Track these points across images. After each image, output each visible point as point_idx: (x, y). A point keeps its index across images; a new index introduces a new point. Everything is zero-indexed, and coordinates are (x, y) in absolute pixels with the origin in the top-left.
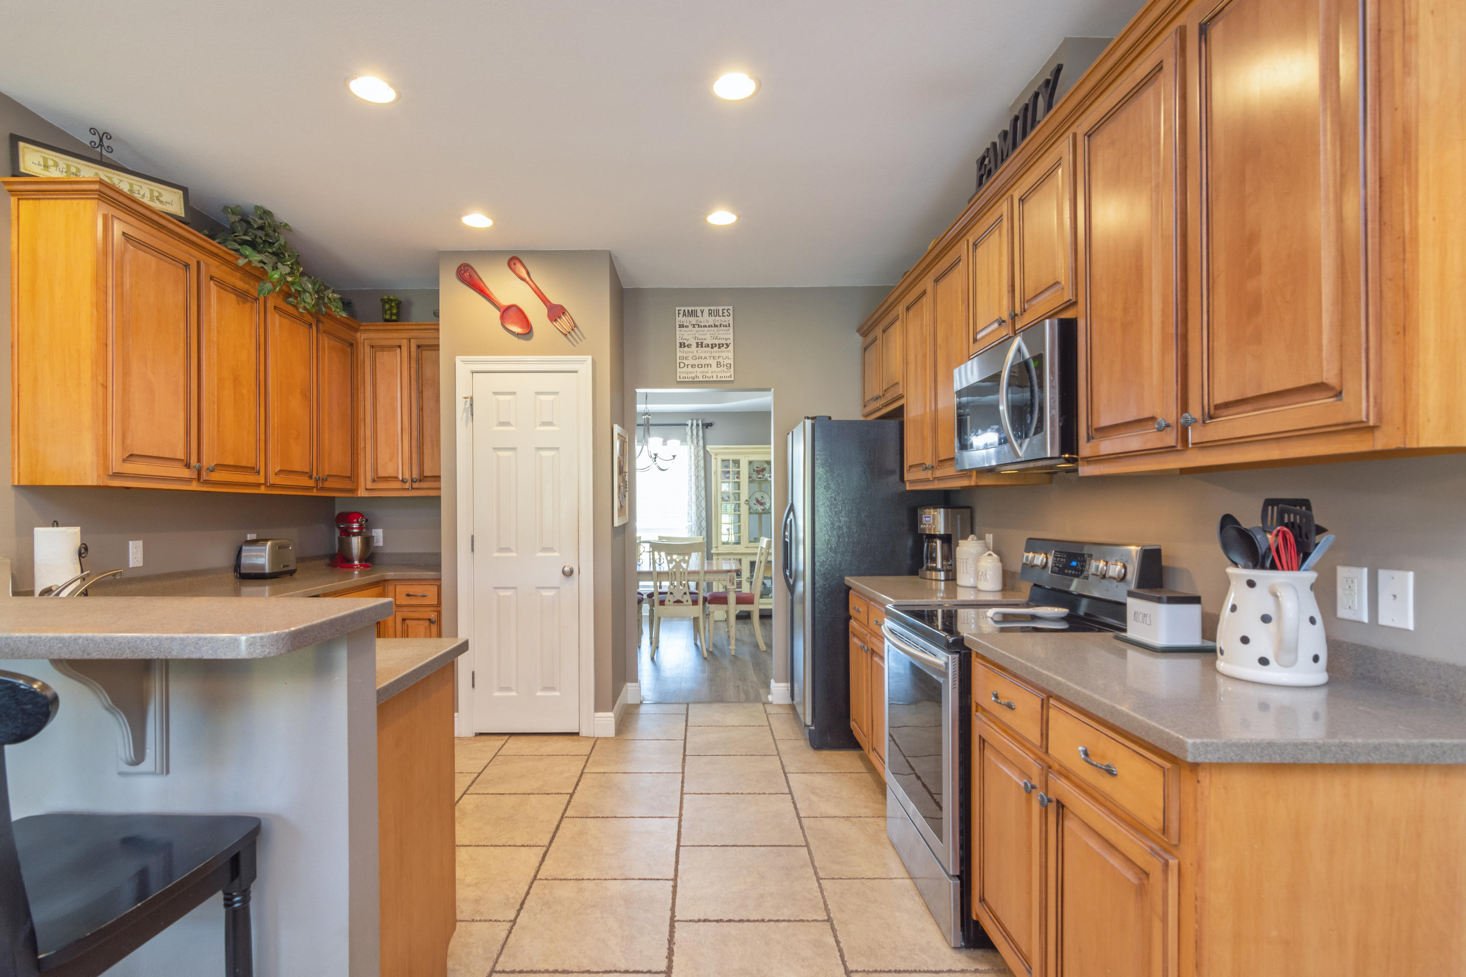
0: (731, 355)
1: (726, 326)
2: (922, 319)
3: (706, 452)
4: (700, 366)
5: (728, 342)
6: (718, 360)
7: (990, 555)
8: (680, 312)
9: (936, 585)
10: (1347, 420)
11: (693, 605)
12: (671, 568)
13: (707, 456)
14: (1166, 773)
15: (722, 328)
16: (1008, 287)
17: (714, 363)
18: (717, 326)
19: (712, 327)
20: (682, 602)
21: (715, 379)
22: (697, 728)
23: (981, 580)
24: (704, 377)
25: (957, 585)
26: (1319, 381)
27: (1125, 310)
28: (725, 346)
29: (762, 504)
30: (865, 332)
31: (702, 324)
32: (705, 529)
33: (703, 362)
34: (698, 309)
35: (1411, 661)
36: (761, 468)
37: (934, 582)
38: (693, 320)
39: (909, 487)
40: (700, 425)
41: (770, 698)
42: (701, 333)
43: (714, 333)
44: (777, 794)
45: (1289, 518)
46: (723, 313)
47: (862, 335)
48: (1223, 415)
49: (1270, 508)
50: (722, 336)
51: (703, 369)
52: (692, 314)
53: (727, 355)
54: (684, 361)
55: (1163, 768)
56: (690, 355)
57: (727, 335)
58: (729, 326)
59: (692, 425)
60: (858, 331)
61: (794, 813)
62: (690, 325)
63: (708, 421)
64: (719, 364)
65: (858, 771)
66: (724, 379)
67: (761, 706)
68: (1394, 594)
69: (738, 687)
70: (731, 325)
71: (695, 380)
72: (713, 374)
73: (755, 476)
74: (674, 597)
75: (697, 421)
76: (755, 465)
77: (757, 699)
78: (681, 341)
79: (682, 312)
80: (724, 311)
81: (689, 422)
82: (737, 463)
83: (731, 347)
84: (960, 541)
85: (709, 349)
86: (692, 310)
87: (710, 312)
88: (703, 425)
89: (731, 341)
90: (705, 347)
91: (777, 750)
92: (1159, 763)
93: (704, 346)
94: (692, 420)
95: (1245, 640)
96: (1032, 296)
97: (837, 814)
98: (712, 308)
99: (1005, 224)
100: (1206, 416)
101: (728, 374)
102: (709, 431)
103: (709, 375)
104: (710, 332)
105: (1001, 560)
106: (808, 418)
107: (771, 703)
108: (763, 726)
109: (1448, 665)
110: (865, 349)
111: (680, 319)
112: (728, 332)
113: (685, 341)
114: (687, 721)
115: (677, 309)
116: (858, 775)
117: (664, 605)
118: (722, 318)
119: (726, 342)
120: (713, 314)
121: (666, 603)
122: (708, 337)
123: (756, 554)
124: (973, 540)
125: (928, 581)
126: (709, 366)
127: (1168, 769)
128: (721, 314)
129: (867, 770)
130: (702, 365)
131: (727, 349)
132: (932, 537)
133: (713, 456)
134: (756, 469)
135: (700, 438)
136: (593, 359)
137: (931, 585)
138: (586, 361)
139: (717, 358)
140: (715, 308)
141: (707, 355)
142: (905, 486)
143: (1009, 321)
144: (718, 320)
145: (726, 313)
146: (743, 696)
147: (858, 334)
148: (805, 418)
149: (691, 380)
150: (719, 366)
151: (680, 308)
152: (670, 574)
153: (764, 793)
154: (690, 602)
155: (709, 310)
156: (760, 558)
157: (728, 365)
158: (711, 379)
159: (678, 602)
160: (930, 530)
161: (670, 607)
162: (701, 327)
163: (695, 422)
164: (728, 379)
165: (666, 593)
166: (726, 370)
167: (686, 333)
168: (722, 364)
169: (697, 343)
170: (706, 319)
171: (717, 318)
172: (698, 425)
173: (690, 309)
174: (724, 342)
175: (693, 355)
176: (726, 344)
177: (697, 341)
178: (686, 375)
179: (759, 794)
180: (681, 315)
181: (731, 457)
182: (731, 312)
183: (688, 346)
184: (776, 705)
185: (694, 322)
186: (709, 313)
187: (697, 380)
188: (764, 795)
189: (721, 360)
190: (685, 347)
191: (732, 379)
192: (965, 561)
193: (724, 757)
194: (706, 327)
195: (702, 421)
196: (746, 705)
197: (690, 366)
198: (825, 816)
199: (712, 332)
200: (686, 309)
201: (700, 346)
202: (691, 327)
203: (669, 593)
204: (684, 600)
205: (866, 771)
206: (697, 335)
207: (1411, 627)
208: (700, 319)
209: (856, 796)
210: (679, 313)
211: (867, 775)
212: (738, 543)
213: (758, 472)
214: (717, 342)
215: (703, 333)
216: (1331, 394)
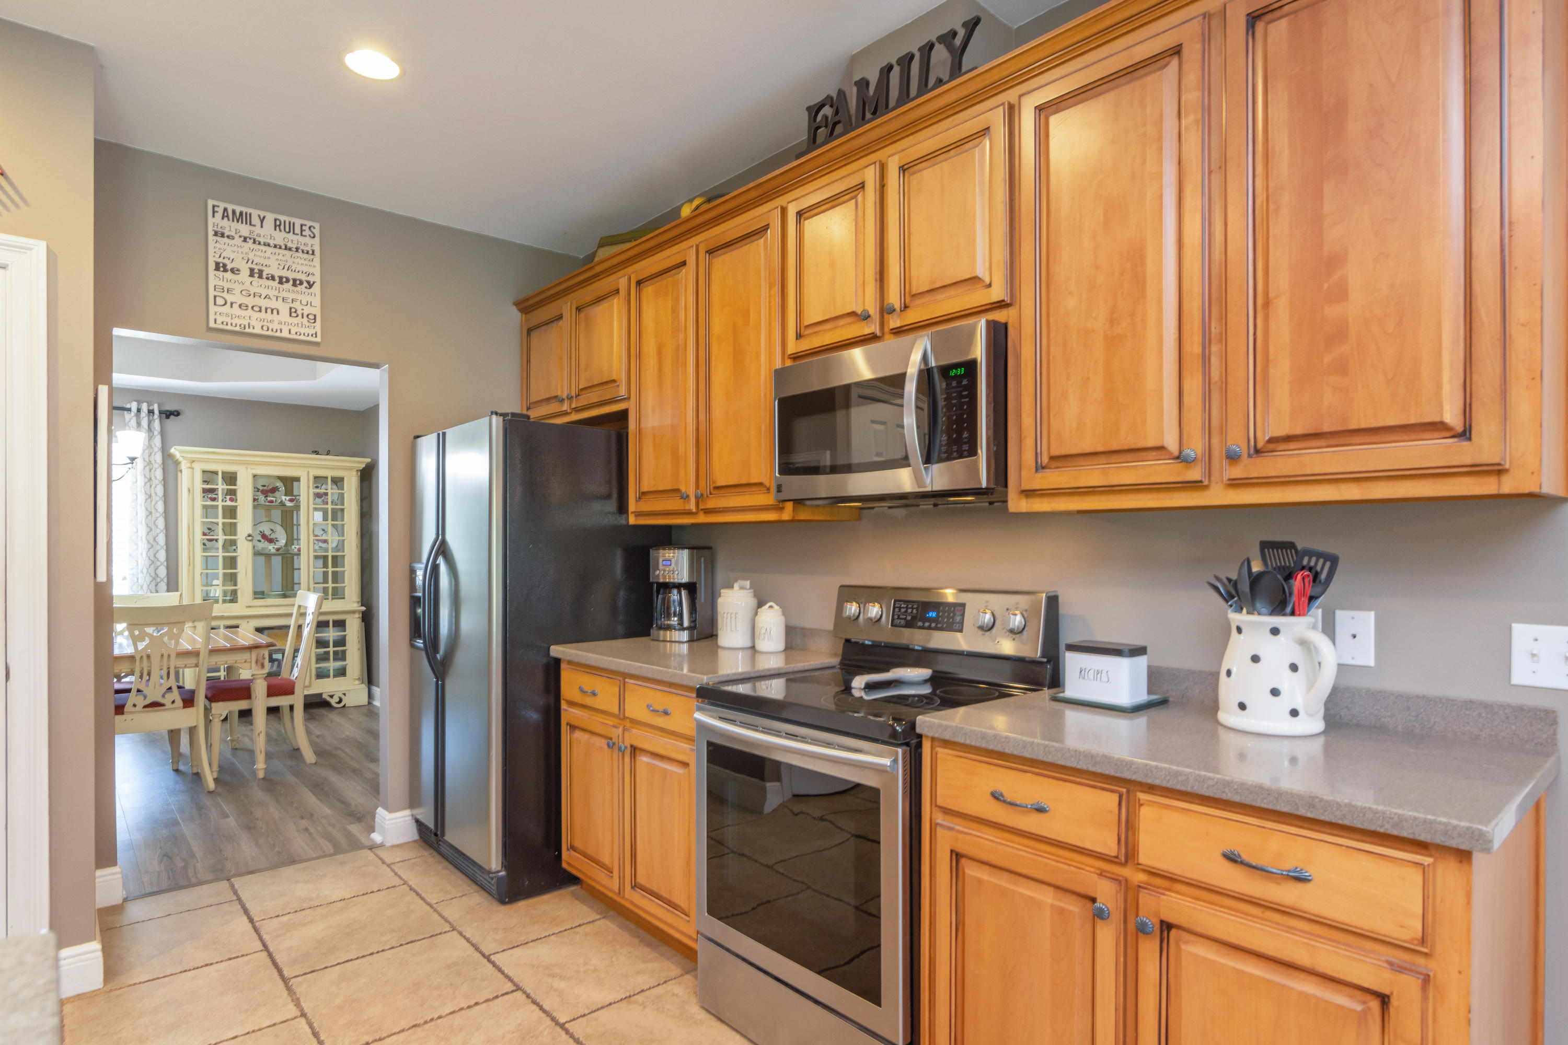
0: (317, 301)
1: (308, 253)
2: (677, 300)
3: (167, 457)
4: (256, 309)
5: (311, 279)
6: (293, 305)
7: (771, 607)
8: (216, 209)
9: (671, 647)
10: (1478, 462)
11: (184, 707)
12: (140, 648)
13: (170, 465)
14: (1426, 870)
15: (300, 254)
16: (876, 274)
17: (284, 309)
18: (290, 249)
19: (280, 248)
20: (163, 705)
21: (285, 334)
22: (275, 920)
23: (764, 639)
24: (265, 328)
25: (718, 647)
26: (1437, 419)
27: (1112, 321)
28: (305, 284)
29: (271, 541)
30: (526, 306)
31: (262, 240)
32: (165, 580)
33: (264, 303)
34: (255, 213)
35: (1376, 696)
36: (270, 487)
37: (668, 644)
38: (244, 230)
39: (632, 520)
40: (156, 412)
41: (376, 837)
42: (259, 253)
43: (284, 259)
44: (497, 997)
45: (1309, 561)
46: (302, 231)
47: (522, 311)
48: (1278, 449)
49: (1266, 550)
50: (299, 268)
51: (262, 315)
52: (241, 218)
53: (312, 300)
54: (225, 295)
55: (1421, 864)
56: (237, 288)
57: (313, 269)
58: (313, 254)
59: (139, 410)
60: (517, 304)
61: (549, 1022)
62: (237, 237)
63: (170, 407)
64: (292, 312)
65: (589, 920)
66: (302, 337)
67: (370, 855)
68: (1354, 633)
69: (307, 830)
70: (317, 252)
71: (247, 330)
72: (282, 327)
73: (262, 498)
74: (145, 697)
75: (149, 404)
76: (261, 482)
77: (355, 845)
78: (221, 260)
79: (221, 210)
80: (304, 228)
81: (134, 406)
82: (231, 478)
83: (317, 288)
84: (722, 591)
85: (275, 284)
86: (241, 213)
87: (278, 223)
88: (161, 412)
89: (317, 278)
90: (267, 278)
91: (446, 920)
92: (1409, 859)
93: (264, 276)
94: (139, 402)
95: (1275, 692)
96: (927, 289)
97: (610, 998)
98: (282, 218)
99: (870, 194)
100: (1252, 450)
101: (312, 331)
102: (172, 422)
103: (275, 326)
104: (276, 257)
105: (784, 613)
106: (496, 414)
107: (381, 846)
108: (394, 887)
109: (1418, 697)
110: (529, 331)
111: (215, 222)
112: (310, 263)
113: (226, 261)
114: (246, 912)
115: (211, 203)
116: (591, 925)
117: (122, 713)
118: (299, 237)
119: (308, 279)
120: (282, 227)
121: (126, 709)
122: (273, 263)
123: (290, 615)
124: (741, 588)
125: (662, 644)
126: (275, 311)
127: (1429, 865)
128: (298, 230)
129: (599, 914)
130: (260, 308)
131: (310, 291)
132: (667, 587)
133: (184, 466)
134: (261, 488)
135: (156, 433)
136: (48, 247)
137: (665, 647)
138: (30, 249)
139: (290, 301)
140: (287, 219)
141: (272, 293)
142: (627, 518)
143: (876, 317)
144: (293, 240)
145: (307, 232)
146: (328, 847)
147: (514, 308)
148: (492, 413)
149: (238, 329)
150: (294, 315)
151: (216, 203)
152: (138, 659)
153: (477, 1004)
154: (179, 703)
155: (276, 220)
156: (297, 620)
157: (311, 317)
158: (278, 334)
159: (155, 705)
160: (664, 577)
161: (136, 717)
162: (259, 244)
163: (145, 407)
164: (310, 339)
165: (128, 691)
166: (307, 324)
167: (229, 249)
168: (299, 312)
169: (252, 270)
170: (267, 231)
171: (291, 236)
172: (151, 412)
173: (238, 209)
174: (303, 277)
175: (242, 287)
176: (308, 282)
177: (250, 265)
178: (229, 320)
179: (469, 1007)
180: (219, 215)
181: (220, 468)
182: (317, 231)
183: (232, 270)
184: (393, 846)
185: (247, 234)
186: (275, 226)
187: (251, 330)
188: (478, 1007)
189: (297, 305)
190: (225, 270)
191: (318, 339)
192: (733, 616)
193: (364, 960)
194: (269, 245)
195: (159, 406)
196: (340, 857)
197: (236, 306)
198: (595, 1008)
199: (280, 257)
200: (230, 208)
201: (256, 275)
202: (237, 241)
203: (134, 691)
204: (167, 701)
205: (598, 917)
206: (251, 256)
207: (1372, 663)
208: (257, 230)
209: (614, 959)
210: (214, 212)
211: (603, 921)
212: (234, 600)
213: (265, 493)
214: (291, 275)
215: (263, 254)
216: (1448, 434)
